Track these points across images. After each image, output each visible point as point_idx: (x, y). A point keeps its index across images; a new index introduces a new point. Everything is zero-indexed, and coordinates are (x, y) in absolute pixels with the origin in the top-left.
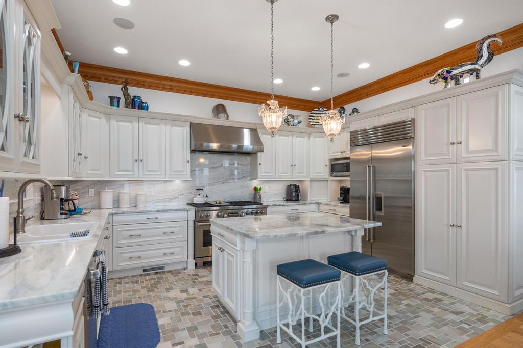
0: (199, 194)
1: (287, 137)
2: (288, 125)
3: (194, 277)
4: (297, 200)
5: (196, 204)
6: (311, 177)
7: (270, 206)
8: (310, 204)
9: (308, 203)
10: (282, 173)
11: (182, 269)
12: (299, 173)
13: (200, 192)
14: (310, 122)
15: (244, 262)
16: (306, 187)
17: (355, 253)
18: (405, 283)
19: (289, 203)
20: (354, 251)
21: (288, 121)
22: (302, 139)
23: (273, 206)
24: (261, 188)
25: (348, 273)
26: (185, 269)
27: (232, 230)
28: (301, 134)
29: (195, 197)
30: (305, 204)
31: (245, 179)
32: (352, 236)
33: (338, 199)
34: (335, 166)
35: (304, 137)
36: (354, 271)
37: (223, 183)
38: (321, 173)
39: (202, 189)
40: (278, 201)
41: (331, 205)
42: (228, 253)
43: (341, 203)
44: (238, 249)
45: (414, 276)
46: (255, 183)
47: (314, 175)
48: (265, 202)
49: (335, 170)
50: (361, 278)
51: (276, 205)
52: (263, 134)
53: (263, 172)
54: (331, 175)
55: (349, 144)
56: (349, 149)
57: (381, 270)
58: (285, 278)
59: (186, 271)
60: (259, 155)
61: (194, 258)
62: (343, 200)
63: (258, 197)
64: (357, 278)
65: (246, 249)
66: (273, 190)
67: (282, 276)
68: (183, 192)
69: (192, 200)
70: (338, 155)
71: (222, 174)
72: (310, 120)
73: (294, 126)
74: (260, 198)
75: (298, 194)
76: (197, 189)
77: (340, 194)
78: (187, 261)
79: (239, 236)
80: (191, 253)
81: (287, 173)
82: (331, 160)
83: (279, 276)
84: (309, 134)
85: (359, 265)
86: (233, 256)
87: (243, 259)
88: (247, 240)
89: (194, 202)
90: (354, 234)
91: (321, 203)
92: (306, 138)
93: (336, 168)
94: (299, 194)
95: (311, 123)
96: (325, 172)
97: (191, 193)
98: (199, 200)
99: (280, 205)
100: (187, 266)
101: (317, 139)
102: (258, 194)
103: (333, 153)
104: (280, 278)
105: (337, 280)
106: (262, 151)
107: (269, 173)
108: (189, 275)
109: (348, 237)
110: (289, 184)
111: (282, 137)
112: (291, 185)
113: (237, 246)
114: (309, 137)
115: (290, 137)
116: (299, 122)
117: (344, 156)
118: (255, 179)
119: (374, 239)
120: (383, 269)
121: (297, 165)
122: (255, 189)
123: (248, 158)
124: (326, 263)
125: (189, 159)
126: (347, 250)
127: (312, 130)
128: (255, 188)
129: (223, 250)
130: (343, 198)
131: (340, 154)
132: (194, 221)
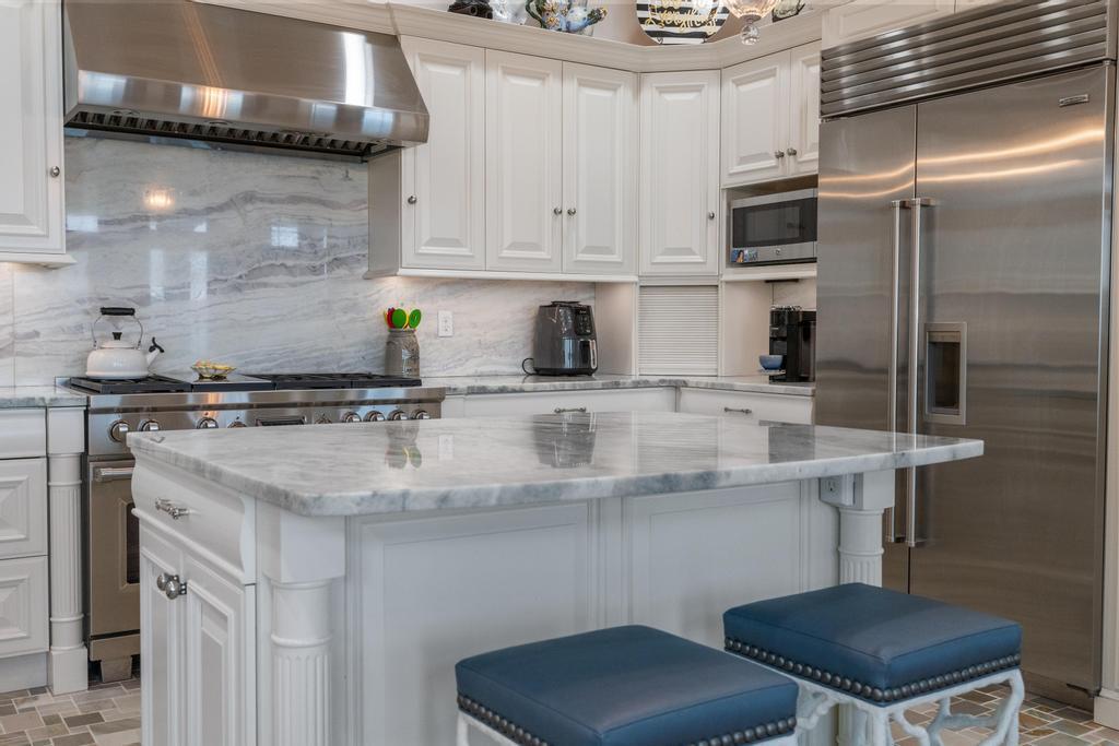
0: (117, 336)
1: (536, 84)
2: (543, 25)
3: (72, 732)
4: (583, 370)
5: (98, 380)
6: (646, 269)
7: (454, 391)
8: (637, 385)
9: (629, 381)
10: (513, 246)
11: (21, 693)
12: (590, 250)
13: (124, 324)
14: (642, 21)
15: (276, 646)
16: (620, 313)
17: (857, 589)
18: (1058, 725)
19: (546, 384)
20: (844, 581)
21: (541, 11)
22: (607, 94)
23: (473, 391)
24: (416, 316)
25: (830, 692)
26: (38, 691)
27: (216, 475)
28: (600, 70)
29: (96, 346)
30: (616, 386)
31: (342, 271)
32: (838, 510)
33: (762, 360)
34: (750, 216)
35: (614, 89)
36: (862, 681)
37: (238, 288)
38: (689, 251)
39: (131, 312)
40: (496, 375)
41: (731, 389)
42: (204, 603)
43: (773, 379)
44: (246, 576)
45: (1098, 693)
46: (394, 292)
47: (658, 261)
48: (433, 376)
49: (750, 238)
50: (901, 718)
51: (483, 391)
52: (426, 59)
53: (426, 238)
54: (733, 262)
55: (815, 107)
56: (814, 135)
57: (994, 671)
58: (497, 727)
59: (44, 700)
60: (408, 157)
61: (86, 639)
62: (783, 366)
63: (405, 355)
64: (879, 715)
65: (286, 578)
66: (475, 325)
67: (482, 719)
68: (38, 326)
69: (83, 361)
70: (767, 170)
71: (235, 244)
72: (641, 14)
73: (568, 31)
74: (415, 358)
75: (585, 346)
76: (105, 311)
77: (773, 340)
78: (48, 654)
79: (249, 504)
80: (68, 615)
81: (536, 247)
82: (735, 192)
83: (464, 722)
84: (640, 75)
85: (887, 646)
86: (225, 618)
87: (275, 629)
88: (289, 525)
89: (90, 373)
90: (846, 498)
91: (685, 384)
92: (621, 91)
93: (756, 226)
94: (592, 343)
95: (646, 27)
96: (704, 247)
97: (80, 328)
98: (114, 361)
99: (502, 390)
100: (49, 677)
101: (669, 97)
102: (401, 341)
103: (743, 160)
104: (471, 729)
105: (779, 733)
106: (421, 137)
107: (456, 243)
108: (52, 720)
109: (821, 517)
110: (547, 297)
111: (514, 81)
112: (554, 304)
113: (239, 564)
114: (638, 90)
115: (553, 84)
116: (595, 17)
117: (791, 170)
118: (391, 272)
119: (920, 533)
120: (1002, 669)
121: (582, 214)
122: (392, 318)
123: (360, 176)
124: (717, 642)
125: (57, 158)
126: (813, 577)
127: (653, 54)
128: (391, 312)
129: (182, 591)
130: (785, 358)
131: (773, 162)
132: (83, 458)
